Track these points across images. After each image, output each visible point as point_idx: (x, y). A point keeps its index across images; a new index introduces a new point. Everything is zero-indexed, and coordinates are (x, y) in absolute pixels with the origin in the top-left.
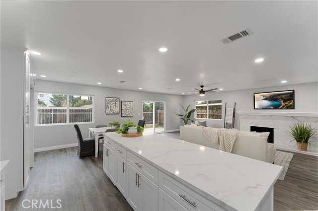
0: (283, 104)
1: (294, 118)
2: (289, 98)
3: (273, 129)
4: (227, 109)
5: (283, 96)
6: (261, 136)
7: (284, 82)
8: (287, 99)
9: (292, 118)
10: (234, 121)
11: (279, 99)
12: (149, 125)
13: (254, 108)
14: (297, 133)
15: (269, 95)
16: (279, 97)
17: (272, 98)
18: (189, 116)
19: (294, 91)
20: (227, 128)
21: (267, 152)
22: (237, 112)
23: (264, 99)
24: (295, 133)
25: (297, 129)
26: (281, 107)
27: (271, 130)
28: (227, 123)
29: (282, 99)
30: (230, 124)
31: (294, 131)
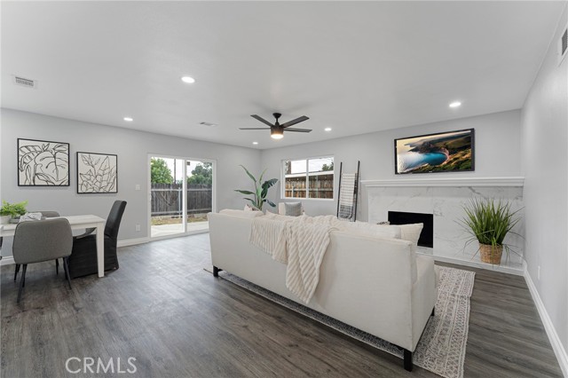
0: (448, 157)
1: (474, 191)
2: (463, 145)
3: (431, 216)
4: (343, 174)
5: (449, 142)
6: (399, 237)
7: (455, 105)
8: (457, 146)
9: (470, 191)
10: (356, 201)
11: (440, 149)
12: (201, 215)
13: (396, 173)
14: (479, 223)
15: (422, 143)
16: (440, 145)
17: (426, 148)
18: (264, 194)
19: (473, 130)
20: (342, 216)
21: (412, 291)
22: (361, 181)
23: (412, 150)
24: (475, 223)
25: (480, 215)
26: (445, 163)
27: (427, 220)
28: (343, 207)
29: (447, 148)
30: (349, 207)
31: (473, 218)
